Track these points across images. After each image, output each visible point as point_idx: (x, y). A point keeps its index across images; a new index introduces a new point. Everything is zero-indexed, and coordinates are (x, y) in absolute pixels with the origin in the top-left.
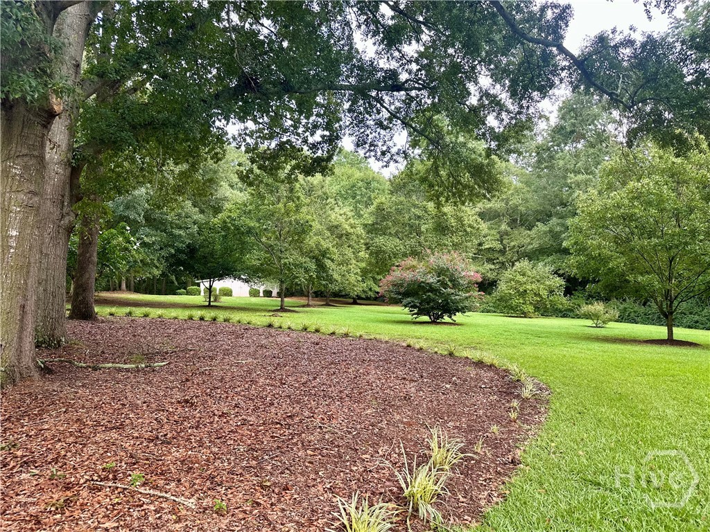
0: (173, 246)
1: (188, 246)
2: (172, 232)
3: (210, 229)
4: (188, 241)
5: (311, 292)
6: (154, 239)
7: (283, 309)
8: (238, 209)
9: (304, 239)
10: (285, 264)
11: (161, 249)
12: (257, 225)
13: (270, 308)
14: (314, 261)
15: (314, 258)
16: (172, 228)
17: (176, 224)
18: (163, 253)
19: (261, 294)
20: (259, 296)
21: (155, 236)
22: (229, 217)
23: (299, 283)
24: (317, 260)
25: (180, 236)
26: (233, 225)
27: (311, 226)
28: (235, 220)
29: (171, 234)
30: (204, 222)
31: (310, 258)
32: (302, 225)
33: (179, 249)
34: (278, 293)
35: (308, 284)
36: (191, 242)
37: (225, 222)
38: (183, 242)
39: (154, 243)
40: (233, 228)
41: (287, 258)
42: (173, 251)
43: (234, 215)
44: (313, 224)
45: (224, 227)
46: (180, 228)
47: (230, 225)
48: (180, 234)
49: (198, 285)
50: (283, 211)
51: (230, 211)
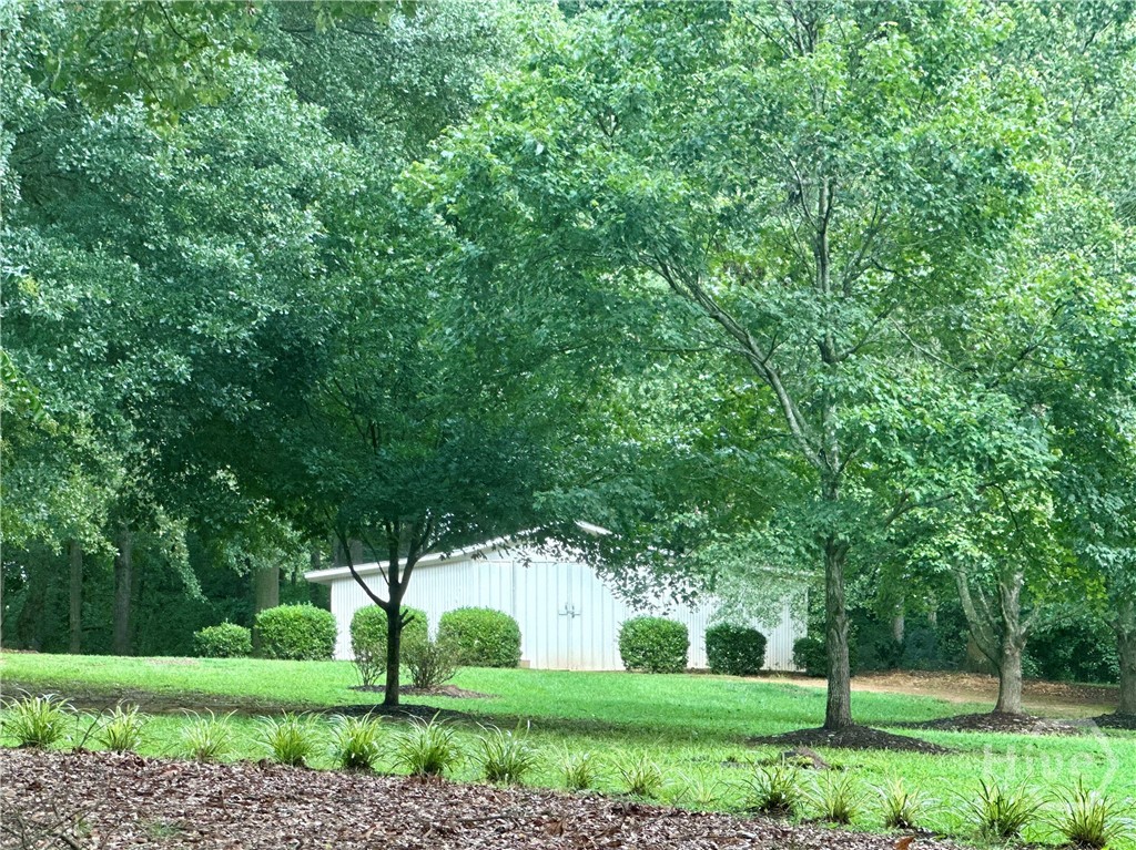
0: (180, 338)
1: (268, 337)
2: (173, 251)
3: (394, 231)
4: (267, 306)
5: (1016, 629)
6: (72, 293)
7: (840, 730)
8: (563, 92)
9: (972, 276)
10: (854, 437)
11: (115, 354)
12: (679, 187)
13: (759, 728)
14: (1044, 411)
15: (1039, 392)
16: (176, 228)
17: (199, 207)
18: (126, 378)
19: (697, 656)
20: (680, 668)
21: (80, 276)
22: (506, 145)
23: (942, 565)
24: (1065, 409)
25: (221, 273)
26: (532, 195)
27: (1021, 185)
28: (539, 163)
29: (170, 263)
30: (356, 186)
31: (1014, 393)
32: (961, 179)
33: (213, 354)
34: (800, 646)
35: (1002, 575)
36: (284, 309)
37: (480, 179)
38: (238, 313)
39: (73, 320)
40: (528, 213)
41: (866, 398)
42: (181, 367)
43: (535, 134)
44: (1035, 169)
45: (479, 209)
46: (226, 226)
47: (512, 194)
48: (223, 268)
49: (319, 595)
50: (839, 89)
51: (514, 110)
